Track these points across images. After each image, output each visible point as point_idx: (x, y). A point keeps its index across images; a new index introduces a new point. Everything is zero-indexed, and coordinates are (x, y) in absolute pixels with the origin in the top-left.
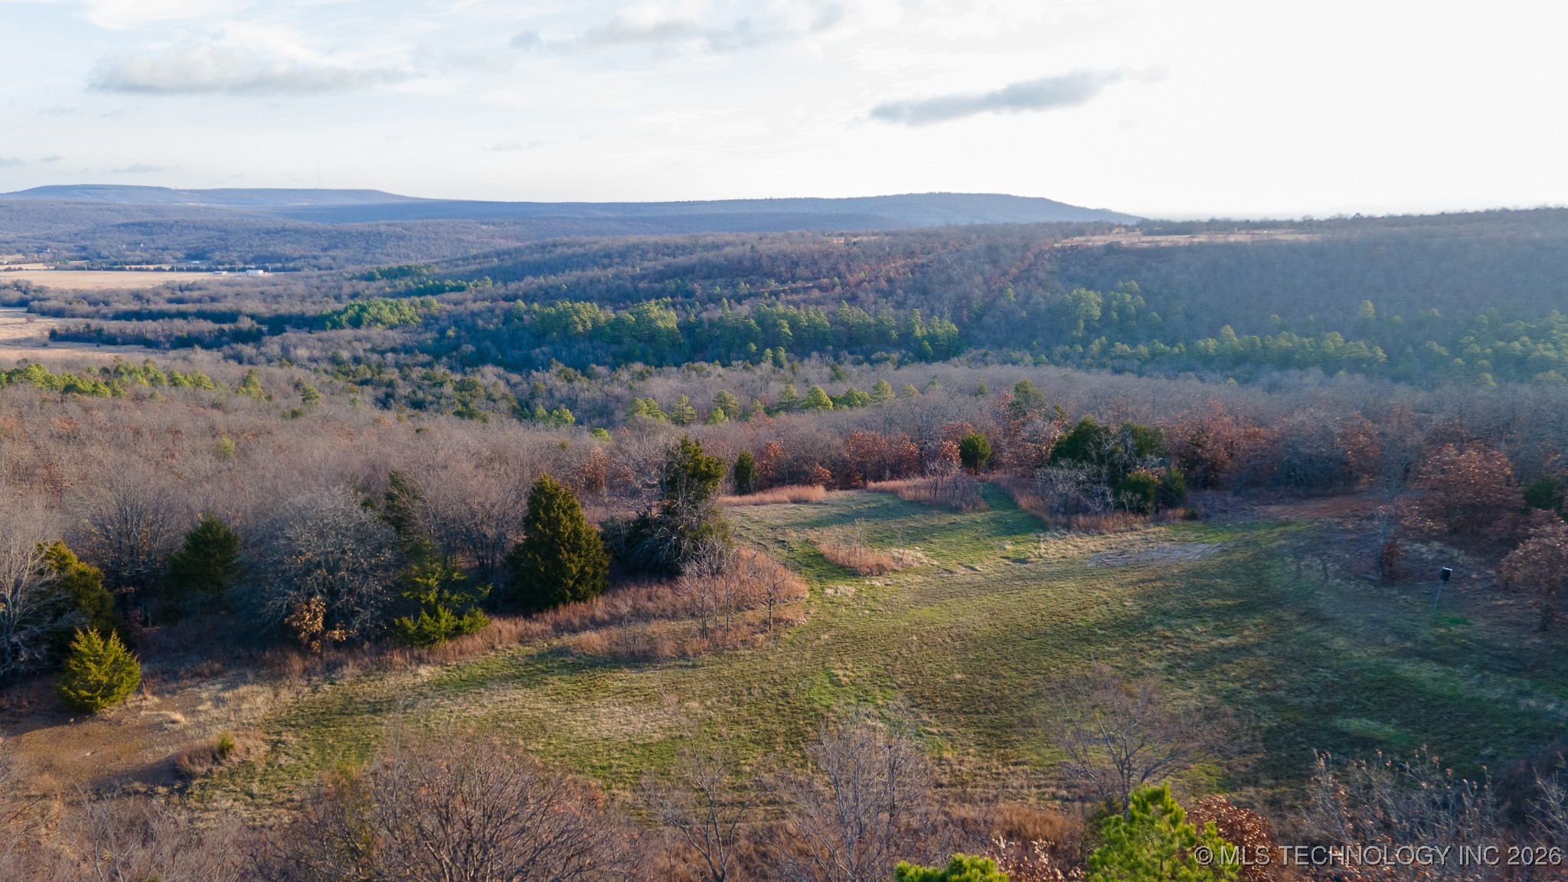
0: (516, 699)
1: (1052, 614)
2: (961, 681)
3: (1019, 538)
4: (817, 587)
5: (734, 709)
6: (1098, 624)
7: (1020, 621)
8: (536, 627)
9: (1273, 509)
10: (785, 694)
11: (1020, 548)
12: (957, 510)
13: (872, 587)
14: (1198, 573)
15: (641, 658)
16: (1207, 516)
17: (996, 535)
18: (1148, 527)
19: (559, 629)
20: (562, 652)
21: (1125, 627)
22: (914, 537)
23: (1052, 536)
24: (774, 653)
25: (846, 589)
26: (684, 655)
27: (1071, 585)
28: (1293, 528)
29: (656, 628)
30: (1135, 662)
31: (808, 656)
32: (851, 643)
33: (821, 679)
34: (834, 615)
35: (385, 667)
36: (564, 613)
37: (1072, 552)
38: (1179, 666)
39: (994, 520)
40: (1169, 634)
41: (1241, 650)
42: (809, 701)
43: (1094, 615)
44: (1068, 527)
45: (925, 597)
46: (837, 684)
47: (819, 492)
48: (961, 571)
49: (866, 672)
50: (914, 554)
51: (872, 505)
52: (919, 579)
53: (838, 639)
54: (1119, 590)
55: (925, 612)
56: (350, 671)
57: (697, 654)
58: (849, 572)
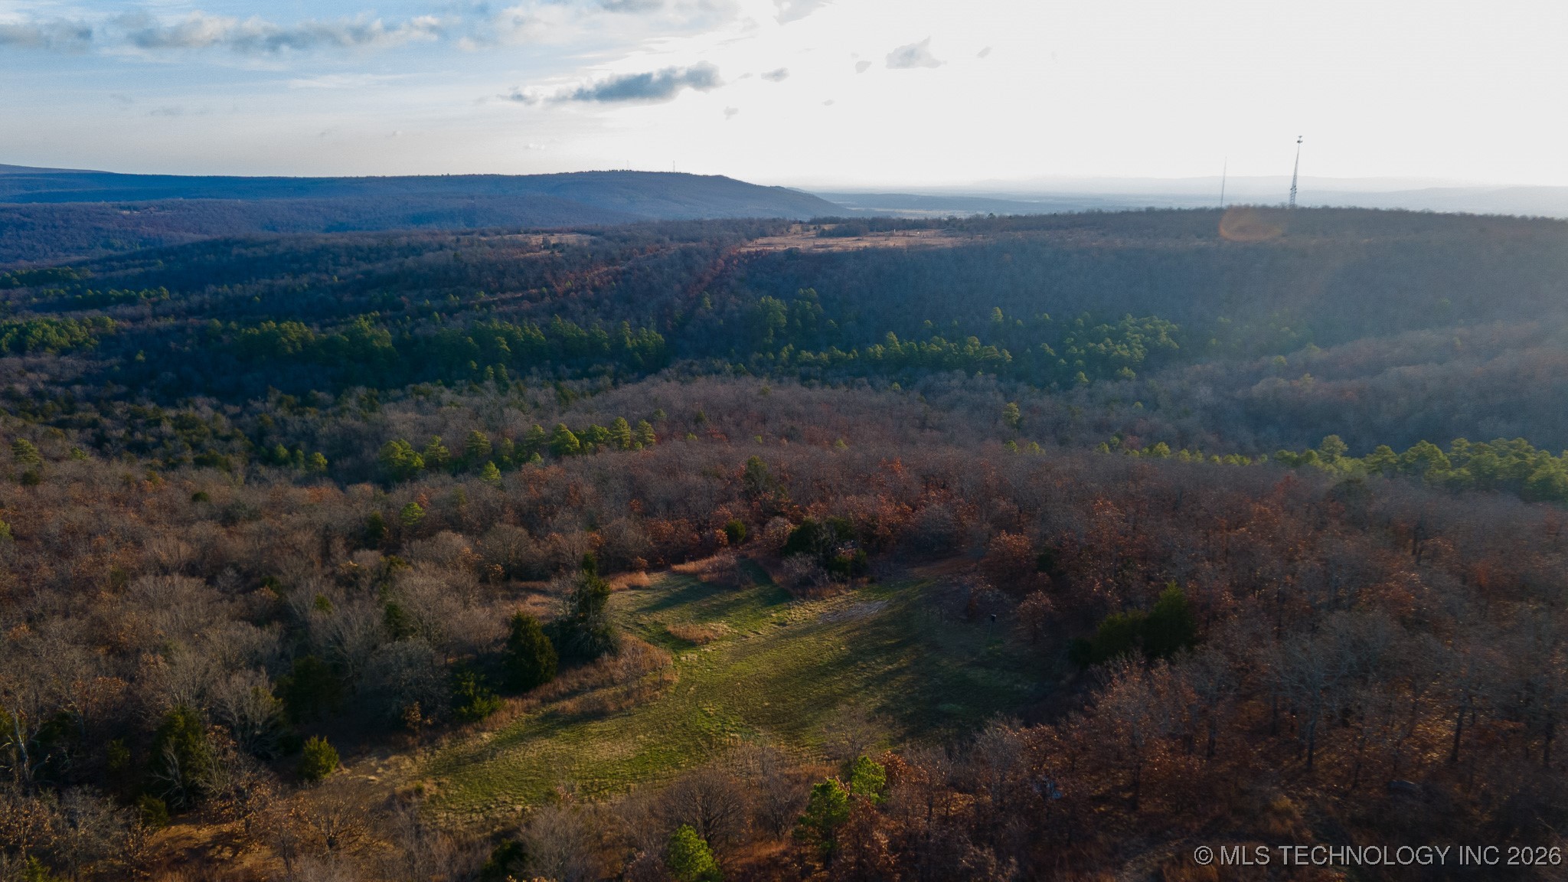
0: (546, 745)
1: (805, 660)
2: (768, 706)
3: (778, 607)
4: (675, 656)
5: (662, 736)
6: (830, 664)
7: (790, 666)
8: (533, 702)
9: (916, 570)
10: (684, 725)
11: (780, 615)
12: (737, 589)
13: (706, 652)
14: (877, 623)
15: (600, 714)
16: (880, 579)
17: (766, 606)
18: (848, 592)
19: (545, 701)
20: (553, 715)
21: (842, 664)
22: (719, 612)
23: (796, 604)
24: (668, 701)
25: (690, 656)
26: (621, 709)
27: (812, 639)
28: (925, 585)
29: (598, 694)
30: (850, 685)
31: (687, 701)
32: (707, 691)
33: (699, 714)
34: (691, 674)
35: (464, 736)
36: (544, 690)
37: (809, 615)
38: (870, 684)
39: (761, 595)
40: (864, 666)
41: (900, 671)
42: (698, 727)
43: (827, 656)
44: (804, 596)
45: (738, 655)
46: (708, 716)
47: (644, 578)
48: (751, 635)
49: (720, 707)
50: (721, 626)
51: (685, 587)
52: (730, 644)
53: (699, 690)
54: (837, 640)
55: (739, 666)
56: (445, 742)
57: (628, 708)
58: (690, 644)
